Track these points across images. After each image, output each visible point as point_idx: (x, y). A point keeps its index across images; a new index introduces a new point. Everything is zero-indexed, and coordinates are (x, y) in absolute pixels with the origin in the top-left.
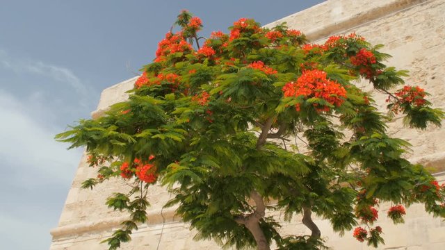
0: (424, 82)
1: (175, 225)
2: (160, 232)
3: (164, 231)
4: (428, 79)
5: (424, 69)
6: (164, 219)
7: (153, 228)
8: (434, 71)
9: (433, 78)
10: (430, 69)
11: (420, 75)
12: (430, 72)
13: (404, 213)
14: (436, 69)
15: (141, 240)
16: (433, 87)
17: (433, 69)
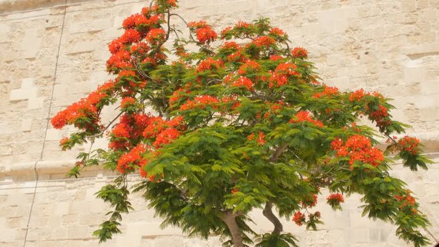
0: (356, 56)
1: (53, 184)
2: (32, 191)
3: (38, 190)
4: (361, 53)
5: (358, 41)
6: (37, 175)
7: (22, 185)
8: (368, 46)
9: (367, 53)
10: (364, 43)
11: (353, 47)
12: (364, 45)
13: (343, 201)
14: (371, 44)
15: (5, 200)
16: (366, 63)
17: (368, 43)
